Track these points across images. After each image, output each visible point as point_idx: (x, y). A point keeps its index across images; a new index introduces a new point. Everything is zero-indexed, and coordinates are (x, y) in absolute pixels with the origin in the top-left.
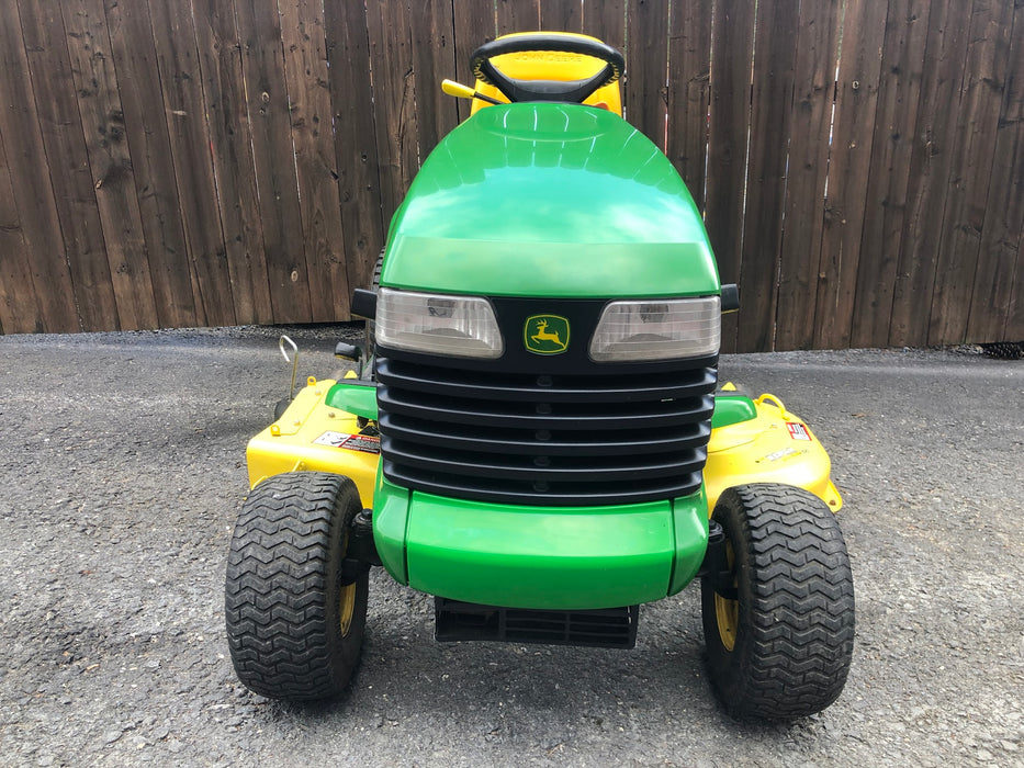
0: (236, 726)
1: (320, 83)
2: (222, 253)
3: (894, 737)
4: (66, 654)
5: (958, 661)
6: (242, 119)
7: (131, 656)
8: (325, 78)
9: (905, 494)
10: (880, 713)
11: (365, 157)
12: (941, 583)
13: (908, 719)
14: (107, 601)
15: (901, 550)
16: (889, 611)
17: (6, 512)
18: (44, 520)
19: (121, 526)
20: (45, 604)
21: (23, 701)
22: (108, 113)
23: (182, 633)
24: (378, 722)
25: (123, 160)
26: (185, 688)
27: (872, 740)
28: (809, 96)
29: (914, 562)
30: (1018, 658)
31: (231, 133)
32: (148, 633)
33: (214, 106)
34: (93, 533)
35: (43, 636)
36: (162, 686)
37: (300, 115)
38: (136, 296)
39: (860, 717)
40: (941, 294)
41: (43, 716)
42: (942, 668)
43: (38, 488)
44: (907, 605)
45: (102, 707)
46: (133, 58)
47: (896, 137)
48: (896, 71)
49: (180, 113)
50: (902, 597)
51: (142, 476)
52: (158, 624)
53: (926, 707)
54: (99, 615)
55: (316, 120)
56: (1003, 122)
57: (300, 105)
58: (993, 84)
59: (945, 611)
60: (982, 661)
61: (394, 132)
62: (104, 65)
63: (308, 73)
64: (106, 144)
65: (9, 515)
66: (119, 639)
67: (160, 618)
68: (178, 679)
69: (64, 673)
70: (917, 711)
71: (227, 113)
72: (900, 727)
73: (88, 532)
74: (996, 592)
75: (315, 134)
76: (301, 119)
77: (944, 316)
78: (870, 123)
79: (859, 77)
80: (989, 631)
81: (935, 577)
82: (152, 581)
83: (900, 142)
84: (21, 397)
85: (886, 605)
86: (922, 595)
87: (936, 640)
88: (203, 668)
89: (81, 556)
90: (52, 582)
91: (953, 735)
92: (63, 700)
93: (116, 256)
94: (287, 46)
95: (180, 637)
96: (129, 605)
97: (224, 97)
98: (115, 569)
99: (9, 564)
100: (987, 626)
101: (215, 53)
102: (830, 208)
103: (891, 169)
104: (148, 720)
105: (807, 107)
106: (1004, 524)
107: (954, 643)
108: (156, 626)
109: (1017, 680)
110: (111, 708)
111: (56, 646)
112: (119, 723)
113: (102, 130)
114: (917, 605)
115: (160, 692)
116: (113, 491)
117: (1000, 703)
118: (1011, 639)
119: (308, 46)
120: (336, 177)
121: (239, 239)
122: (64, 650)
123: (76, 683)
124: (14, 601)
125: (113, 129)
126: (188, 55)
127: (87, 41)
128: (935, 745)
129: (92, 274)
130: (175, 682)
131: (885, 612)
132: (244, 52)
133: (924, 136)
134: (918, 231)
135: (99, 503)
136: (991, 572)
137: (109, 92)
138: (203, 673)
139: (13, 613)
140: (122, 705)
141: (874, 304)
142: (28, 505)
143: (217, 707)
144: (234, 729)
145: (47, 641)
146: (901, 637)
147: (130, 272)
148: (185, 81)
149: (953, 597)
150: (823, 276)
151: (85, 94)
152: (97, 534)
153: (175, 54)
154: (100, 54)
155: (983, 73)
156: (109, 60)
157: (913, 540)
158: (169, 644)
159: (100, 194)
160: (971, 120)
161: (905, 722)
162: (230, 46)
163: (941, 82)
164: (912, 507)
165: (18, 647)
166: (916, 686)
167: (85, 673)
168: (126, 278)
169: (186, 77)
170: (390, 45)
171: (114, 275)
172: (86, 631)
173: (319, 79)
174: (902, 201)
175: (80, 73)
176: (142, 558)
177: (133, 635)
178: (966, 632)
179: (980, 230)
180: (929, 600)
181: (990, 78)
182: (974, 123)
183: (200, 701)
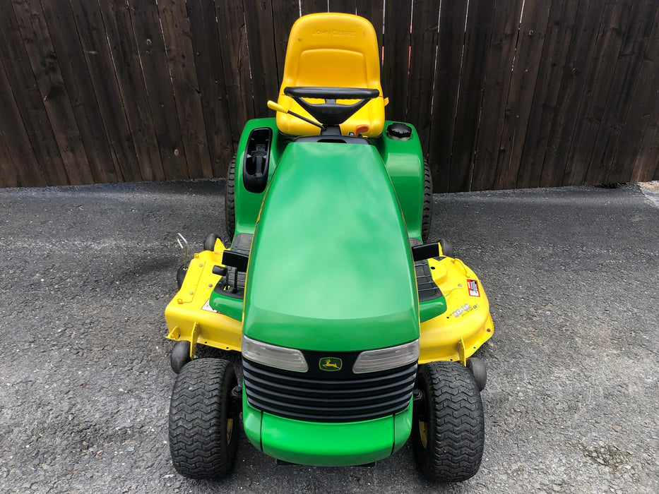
0: (178, 488)
1: (185, 33)
2: (129, 139)
3: (501, 484)
4: (84, 443)
5: (540, 432)
6: (134, 56)
7: (118, 443)
8: (187, 30)
9: (532, 309)
10: (496, 468)
11: (216, 80)
12: (540, 377)
13: (509, 472)
14: (99, 405)
15: (523, 353)
16: (510, 398)
17: (31, 340)
18: (54, 345)
19: (98, 349)
20: (66, 409)
21: (69, 477)
22: (45, 53)
23: (143, 426)
24: (249, 483)
25: (59, 83)
26: (150, 464)
27: (490, 486)
28: (501, 40)
29: (529, 362)
30: (570, 429)
31: (129, 65)
32: (125, 427)
33: (115, 48)
34: (83, 354)
35: (70, 432)
36: (138, 463)
37: (174, 53)
38: (78, 165)
39: (486, 471)
40: (572, 158)
41: (80, 486)
42: (531, 437)
43: (46, 320)
44: (520, 394)
45: (109, 478)
46: (58, 17)
47: (554, 65)
48: (557, 23)
49: (93, 52)
50: (518, 388)
51: (104, 308)
52: (129, 421)
53: (519, 464)
54: (97, 416)
55: (183, 57)
56: (621, 55)
57: (173, 47)
58: (618, 32)
59: (539, 397)
60: (552, 432)
61: (235, 65)
62: (39, 22)
63: (176, 26)
64: (47, 73)
65: (33, 342)
66: (110, 432)
67: (129, 416)
68: (144, 458)
69: (86, 457)
70: (514, 467)
71: (125, 54)
72: (505, 477)
73: (80, 354)
74: (568, 382)
75: (184, 66)
76: (174, 57)
77: (573, 170)
78: (538, 56)
79: (534, 27)
80: (559, 411)
81: (537, 372)
82: (121, 390)
83: (556, 68)
84: (19, 244)
85: (509, 394)
86: (529, 386)
87: (531, 417)
88: (157, 450)
89: (80, 373)
90: (67, 393)
91: (530, 482)
92: (89, 475)
93: (62, 142)
94: (161, 8)
95: (142, 429)
96: (111, 407)
97: (122, 43)
98: (100, 382)
99: (41, 381)
100: (559, 407)
101: (112, 13)
102: (509, 108)
103: (549, 85)
104: (134, 487)
105: (499, 47)
106: (581, 331)
107: (540, 420)
108: (128, 423)
109: (568, 445)
110: (114, 479)
111: (77, 438)
112: (119, 489)
113: (43, 64)
114: (526, 393)
115: (137, 468)
116: (88, 321)
117: (556, 460)
118: (569, 416)
119: (175, 8)
120: (199, 92)
121: (140, 130)
122: (83, 441)
123: (93, 463)
124: (49, 408)
125: (50, 63)
126: (95, 15)
127: (26, 7)
128: (520, 488)
129: (48, 152)
130: (144, 460)
131: (508, 399)
132: (132, 13)
133: (571, 65)
134: (562, 122)
135: (82, 331)
136: (567, 367)
137: (45, 40)
138: (157, 454)
139: (51, 416)
140: (119, 477)
141: (532, 164)
142: (43, 333)
143: (167, 476)
144: (177, 490)
145: (73, 435)
146: (513, 416)
147: (73, 151)
148: (94, 32)
149: (545, 386)
150: (502, 148)
151: (30, 41)
152: (85, 355)
153: (86, 15)
154: (35, 15)
155: (613, 24)
156: (42, 19)
157: (531, 345)
158: (137, 435)
159: (47, 104)
160: (602, 54)
161: (507, 473)
162: (123, 9)
163: (585, 30)
164: (534, 319)
165: (58, 440)
166: (516, 450)
167: (97, 456)
168: (71, 155)
169: (95, 29)
170: (230, 8)
171: (63, 154)
172: (92, 427)
173: (183, 31)
174: (554, 104)
175: (24, 28)
176: (113, 373)
177: (117, 429)
178: (547, 412)
179: (600, 121)
180: (532, 390)
181: (617, 27)
182: (603, 56)
183: (158, 474)
